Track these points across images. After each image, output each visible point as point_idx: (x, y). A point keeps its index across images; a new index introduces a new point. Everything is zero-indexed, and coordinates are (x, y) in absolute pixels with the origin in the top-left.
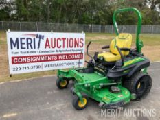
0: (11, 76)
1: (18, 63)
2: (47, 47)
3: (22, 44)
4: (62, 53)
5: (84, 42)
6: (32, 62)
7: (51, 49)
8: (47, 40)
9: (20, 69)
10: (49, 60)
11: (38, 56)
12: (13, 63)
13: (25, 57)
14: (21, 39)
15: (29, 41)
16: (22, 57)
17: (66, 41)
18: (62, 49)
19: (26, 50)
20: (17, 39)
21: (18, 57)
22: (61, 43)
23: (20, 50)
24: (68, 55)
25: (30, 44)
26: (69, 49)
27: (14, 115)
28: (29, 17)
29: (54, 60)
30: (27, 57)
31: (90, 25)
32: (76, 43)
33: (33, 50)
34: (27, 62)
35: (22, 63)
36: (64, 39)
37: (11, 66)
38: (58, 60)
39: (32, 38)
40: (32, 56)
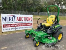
0: (2, 32)
1: (6, 27)
2: (18, 21)
3: (7, 19)
4: (24, 23)
5: (32, 19)
6: (11, 27)
7: (19, 21)
8: (18, 18)
9: (6, 29)
10: (18, 26)
11: (14, 24)
12: (3, 27)
13: (8, 25)
14: (7, 17)
15: (10, 18)
16: (7, 25)
17: (25, 18)
18: (23, 21)
19: (9, 22)
20: (5, 17)
21: (6, 25)
22: (23, 19)
23: (6, 22)
24: (26, 24)
25: (11, 19)
26: (26, 21)
27: (6, 48)
28: (8, 8)
29: (20, 26)
30: (9, 25)
31: (33, 12)
32: (29, 19)
33: (12, 22)
34: (9, 27)
35: (7, 27)
36: (24, 17)
37: (3, 29)
38: (22, 26)
39: (12, 17)
40: (11, 24)
